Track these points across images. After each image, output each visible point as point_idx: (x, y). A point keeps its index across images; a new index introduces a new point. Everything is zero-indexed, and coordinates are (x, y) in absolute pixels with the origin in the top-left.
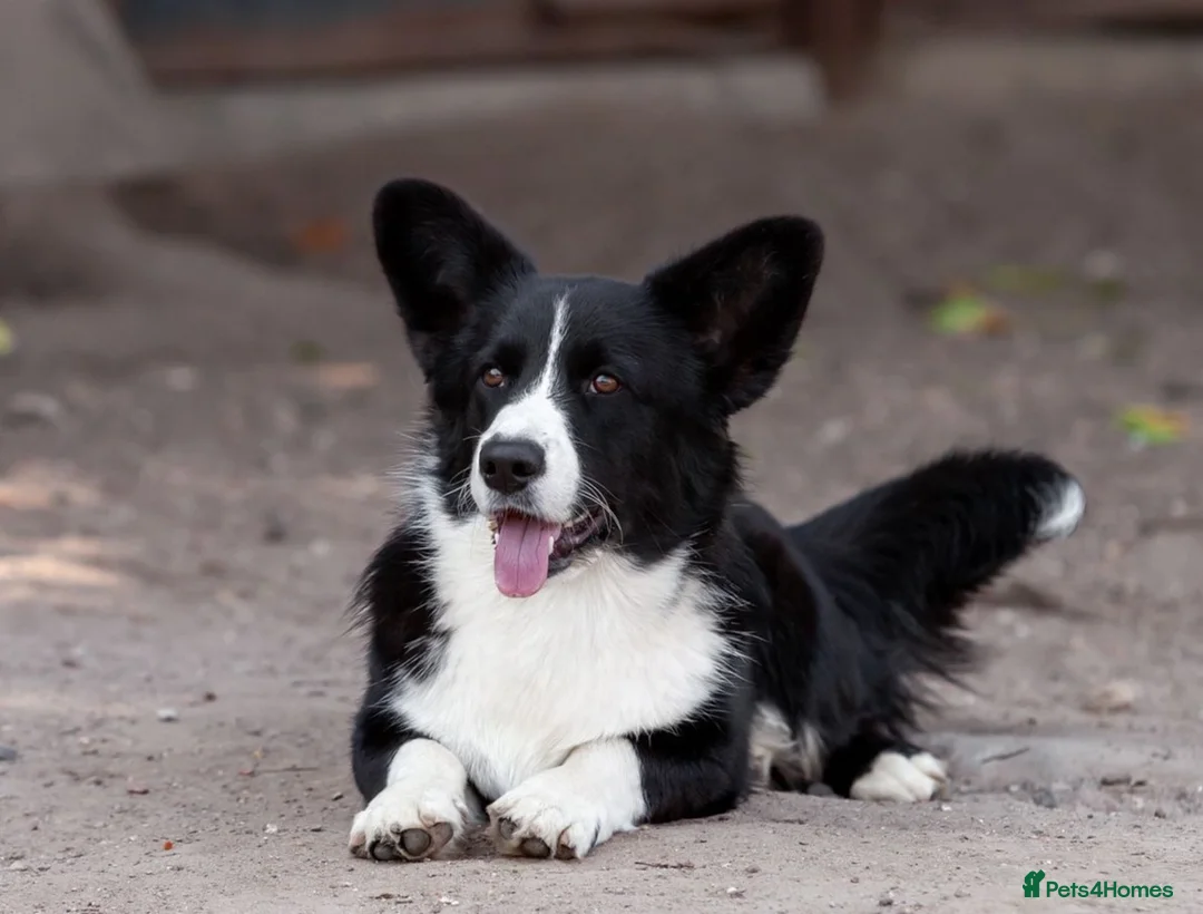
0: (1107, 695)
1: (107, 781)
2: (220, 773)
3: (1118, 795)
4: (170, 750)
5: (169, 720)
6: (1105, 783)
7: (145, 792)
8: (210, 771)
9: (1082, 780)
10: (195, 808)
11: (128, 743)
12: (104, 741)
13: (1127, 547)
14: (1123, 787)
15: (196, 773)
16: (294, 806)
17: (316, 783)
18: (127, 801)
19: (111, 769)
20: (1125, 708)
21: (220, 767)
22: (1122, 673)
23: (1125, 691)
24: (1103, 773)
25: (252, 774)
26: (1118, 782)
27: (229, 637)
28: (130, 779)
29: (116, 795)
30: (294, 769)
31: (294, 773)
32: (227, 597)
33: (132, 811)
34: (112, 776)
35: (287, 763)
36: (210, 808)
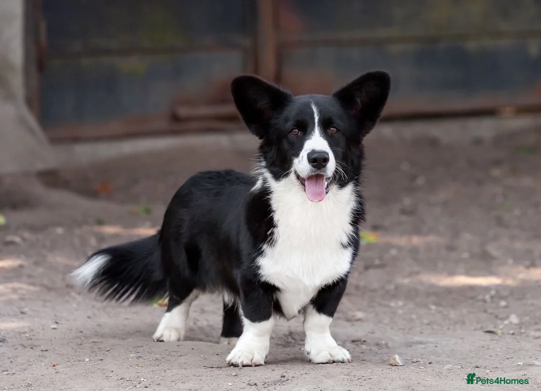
0: (354, 316)
1: (35, 348)
2: (71, 344)
3: (357, 345)
4: (55, 338)
5: (54, 329)
6: (353, 341)
7: (47, 350)
8: (68, 344)
9: (346, 341)
10: (63, 355)
11: (42, 336)
12: (34, 335)
13: (360, 273)
14: (359, 343)
15: (64, 344)
16: (94, 353)
17: (102, 346)
18: (41, 353)
19: (36, 344)
20: (359, 320)
21: (71, 342)
22: (359, 310)
23: (360, 315)
24: (353, 338)
25: (81, 344)
26: (357, 341)
27: (74, 305)
28: (42, 347)
29: (37, 352)
30: (94, 342)
31: (94, 344)
32: (73, 294)
33: (43, 356)
34: (36, 346)
35: (93, 340)
36: (67, 355)
